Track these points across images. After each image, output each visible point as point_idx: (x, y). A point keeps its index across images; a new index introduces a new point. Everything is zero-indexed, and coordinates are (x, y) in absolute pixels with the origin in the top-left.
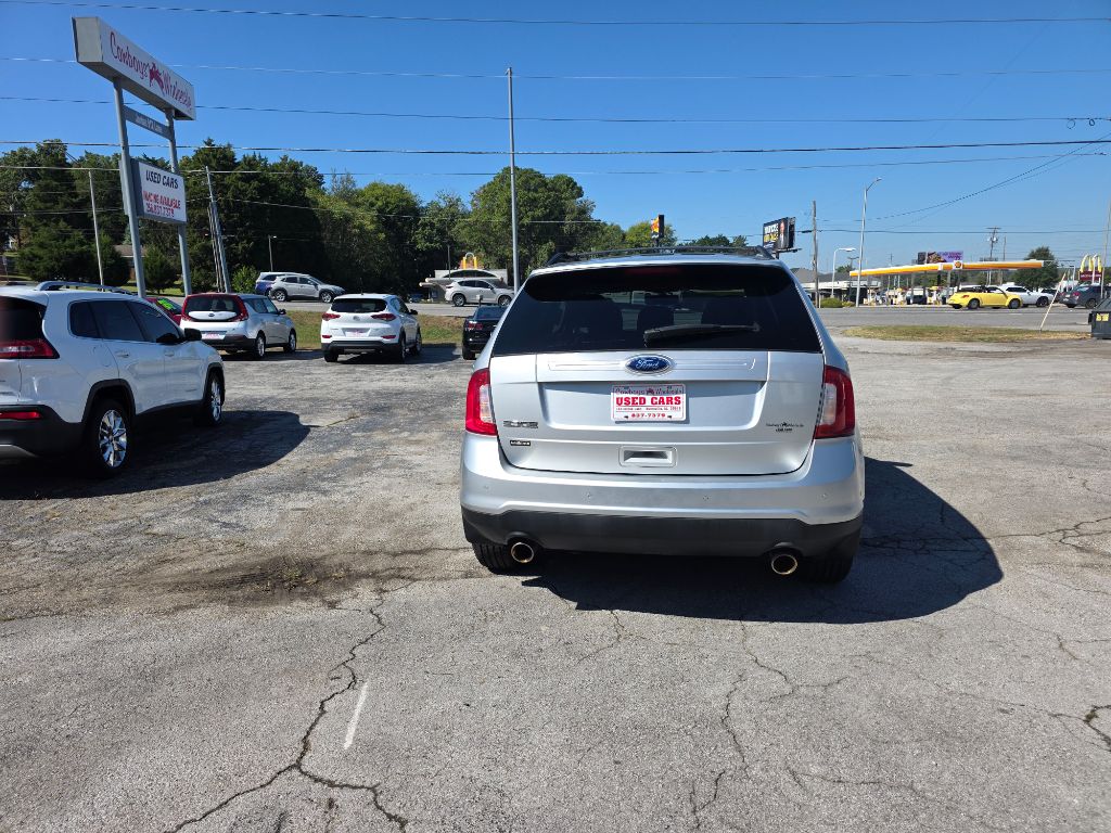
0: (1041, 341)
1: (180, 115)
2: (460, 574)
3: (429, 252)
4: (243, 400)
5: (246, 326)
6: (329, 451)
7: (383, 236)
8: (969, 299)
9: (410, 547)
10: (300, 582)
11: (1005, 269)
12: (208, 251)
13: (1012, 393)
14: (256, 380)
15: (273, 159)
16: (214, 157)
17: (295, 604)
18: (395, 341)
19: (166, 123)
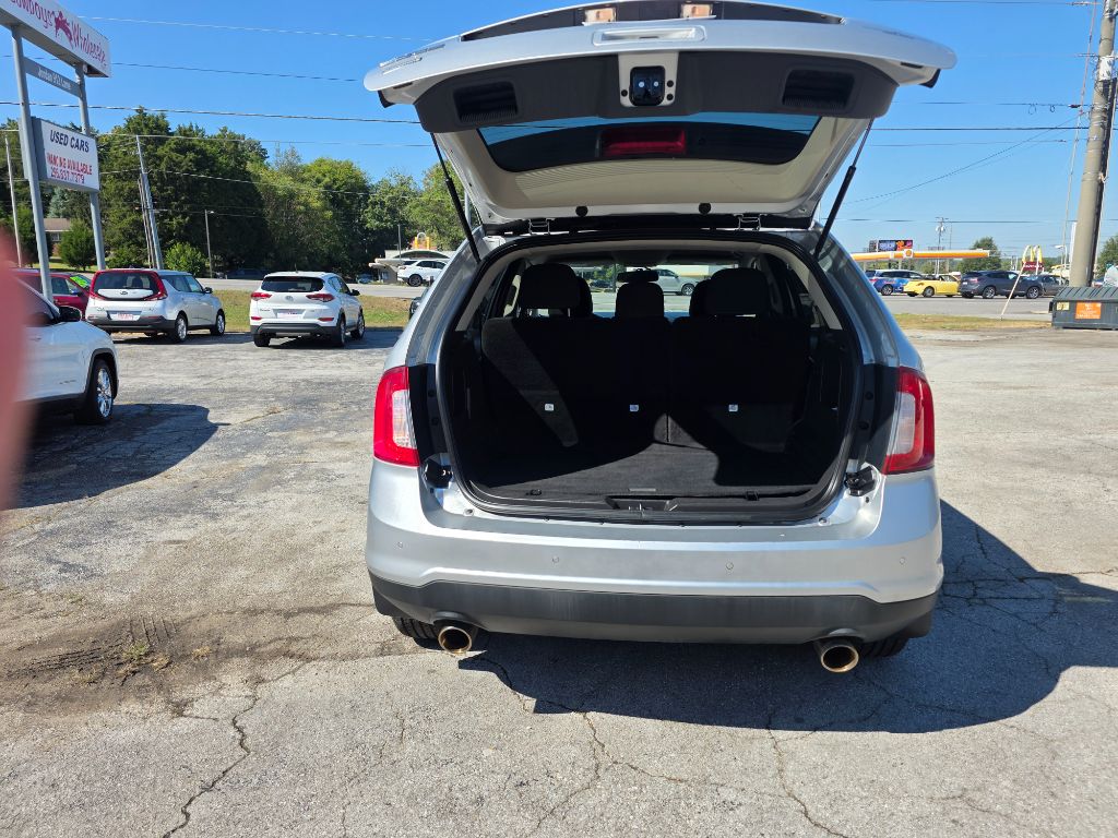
0: (1005, 330)
1: (92, 71)
2: (374, 647)
3: (381, 232)
4: (147, 391)
5: (164, 306)
6: (234, 456)
7: (329, 214)
8: (925, 287)
9: (312, 602)
10: (142, 666)
11: (951, 257)
12: (139, 225)
13: (997, 386)
14: (173, 366)
15: (212, 131)
16: (146, 125)
17: (124, 708)
18: (333, 323)
19: (77, 80)
